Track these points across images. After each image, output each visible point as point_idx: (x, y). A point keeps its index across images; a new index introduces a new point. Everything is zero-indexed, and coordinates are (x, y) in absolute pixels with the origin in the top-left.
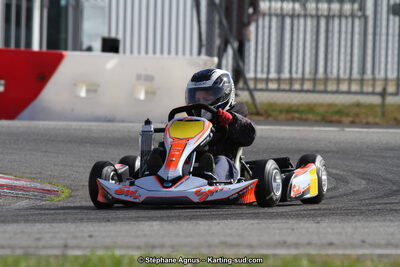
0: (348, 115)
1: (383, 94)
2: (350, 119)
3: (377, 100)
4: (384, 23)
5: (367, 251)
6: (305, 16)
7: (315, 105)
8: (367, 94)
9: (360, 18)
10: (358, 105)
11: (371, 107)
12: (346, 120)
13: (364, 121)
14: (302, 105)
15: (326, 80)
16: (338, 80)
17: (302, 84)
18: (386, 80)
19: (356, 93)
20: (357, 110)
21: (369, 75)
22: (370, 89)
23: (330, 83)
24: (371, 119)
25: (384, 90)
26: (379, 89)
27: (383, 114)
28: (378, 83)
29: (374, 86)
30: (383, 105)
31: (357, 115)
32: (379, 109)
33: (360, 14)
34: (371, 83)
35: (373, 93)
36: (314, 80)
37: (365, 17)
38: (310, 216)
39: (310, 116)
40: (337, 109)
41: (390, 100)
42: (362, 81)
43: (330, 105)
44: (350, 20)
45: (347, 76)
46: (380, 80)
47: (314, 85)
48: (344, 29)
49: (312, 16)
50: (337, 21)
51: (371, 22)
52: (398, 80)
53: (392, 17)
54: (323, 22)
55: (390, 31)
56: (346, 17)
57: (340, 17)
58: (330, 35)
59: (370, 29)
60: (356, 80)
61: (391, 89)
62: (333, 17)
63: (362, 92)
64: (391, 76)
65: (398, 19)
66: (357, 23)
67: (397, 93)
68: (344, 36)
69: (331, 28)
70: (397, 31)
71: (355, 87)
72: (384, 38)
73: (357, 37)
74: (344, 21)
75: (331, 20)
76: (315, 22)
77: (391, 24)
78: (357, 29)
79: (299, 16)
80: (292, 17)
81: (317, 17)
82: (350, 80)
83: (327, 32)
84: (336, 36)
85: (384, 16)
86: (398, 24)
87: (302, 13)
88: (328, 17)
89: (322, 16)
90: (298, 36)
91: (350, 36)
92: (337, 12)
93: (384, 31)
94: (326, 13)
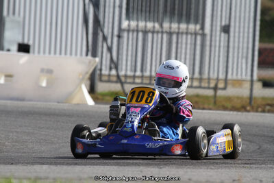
1: (215, 88)
3: (210, 93)
4: (218, 38)
6: (162, 32)
8: (204, 88)
9: (201, 35)
10: (197, 96)
11: (206, 98)
13: (201, 107)
18: (218, 79)
20: (196, 99)
21: (205, 76)
22: (206, 85)
24: (206, 106)
25: (216, 86)
26: (212, 85)
27: (215, 103)
28: (211, 81)
29: (209, 83)
30: (215, 96)
31: (197, 102)
32: (212, 100)
33: (201, 32)
34: (207, 81)
35: (209, 88)
37: (203, 35)
41: (220, 93)
42: (201, 80)
44: (194, 37)
46: (213, 80)
48: (189, 41)
49: (166, 32)
50: (184, 36)
51: (208, 38)
52: (226, 80)
53: (223, 34)
54: (174, 37)
55: (222, 44)
56: (191, 34)
57: (187, 33)
58: (179, 45)
59: (208, 43)
60: (196, 79)
61: (221, 85)
62: (182, 33)
63: (200, 87)
64: (222, 76)
65: (227, 35)
66: (199, 38)
67: (225, 88)
68: (189, 46)
69: (180, 41)
70: (226, 44)
71: (196, 84)
72: (217, 49)
73: (198, 48)
74: (189, 36)
75: (180, 36)
76: (169, 37)
77: (222, 39)
78: (198, 42)
79: (158, 32)
80: (153, 32)
81: (170, 34)
82: (192, 79)
83: (177, 43)
84: (184, 46)
85: (218, 33)
86: (227, 39)
87: (160, 30)
88: (178, 34)
89: (174, 32)
90: (157, 46)
91: (193, 47)
92: (185, 31)
93: (217, 44)
94: (177, 31)
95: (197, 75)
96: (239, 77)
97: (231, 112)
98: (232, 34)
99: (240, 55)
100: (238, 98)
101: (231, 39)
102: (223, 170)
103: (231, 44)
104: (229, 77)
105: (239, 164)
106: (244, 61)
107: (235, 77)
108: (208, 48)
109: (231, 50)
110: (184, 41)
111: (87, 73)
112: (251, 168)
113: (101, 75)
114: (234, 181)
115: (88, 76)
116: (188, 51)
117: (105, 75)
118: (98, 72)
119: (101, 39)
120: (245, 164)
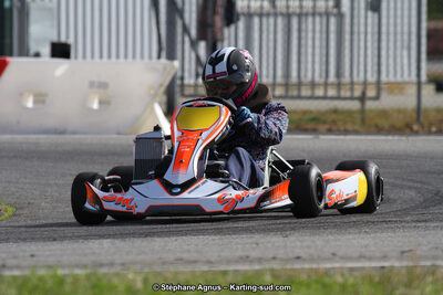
0: (324, 122)
1: (363, 98)
2: (327, 126)
3: (355, 105)
4: (362, 21)
5: (337, 265)
6: (276, 15)
8: (345, 99)
9: (335, 15)
10: (335, 111)
11: (349, 113)
12: (323, 128)
13: (342, 128)
15: (299, 85)
16: (313, 85)
17: (273, 89)
18: (365, 84)
19: (332, 98)
20: (334, 116)
21: (346, 79)
22: (348, 94)
23: (303, 88)
24: (349, 127)
25: (364, 93)
26: (357, 93)
27: (363, 121)
28: (356, 87)
29: (352, 90)
30: (363, 111)
31: (334, 122)
32: (358, 116)
33: (335, 11)
34: (348, 87)
35: (352, 98)
36: (287, 85)
37: (340, 16)
38: (278, 230)
40: (312, 116)
41: (370, 105)
42: (339, 86)
43: (305, 112)
44: (324, 19)
45: (322, 81)
46: (358, 84)
47: (287, 90)
48: (318, 27)
49: (282, 14)
50: (310, 19)
51: (347, 20)
52: (378, 83)
53: (370, 14)
54: (295, 21)
55: (369, 29)
56: (320, 15)
57: (314, 14)
58: (303, 34)
59: (347, 28)
60: (332, 84)
61: (371, 93)
62: (307, 15)
63: (338, 98)
64: (371, 78)
65: (376, 15)
66: (333, 20)
67: (377, 98)
68: (317, 35)
69: (303, 27)
70: (376, 29)
71: (332, 92)
72: (362, 37)
73: (333, 36)
74: (318, 19)
75: (303, 19)
76: (286, 21)
77: (369, 21)
78: (333, 27)
79: (268, 15)
80: (261, 15)
81: (288, 16)
82: (326, 85)
83: (300, 31)
84: (310, 35)
85: (362, 12)
86: (376, 21)
87: (272, 11)
88: (300, 15)
89: (294, 14)
90: (268, 37)
91: (324, 36)
92: (311, 10)
93: (362, 29)
94: (298, 11)
95: (332, 79)
96: (399, 79)
97: (390, 138)
98: (384, 13)
99: (399, 44)
100: (399, 111)
101: (384, 21)
103: (384, 29)
104: (384, 78)
105: (408, 222)
106: (405, 53)
107: (392, 79)
108: (347, 37)
109: (384, 37)
110: (310, 27)
111: (161, 85)
112: (427, 228)
113: (182, 86)
114: (403, 252)
115: (163, 89)
116: (317, 43)
117: (189, 86)
118: (178, 82)
119: (179, 30)
120: (418, 221)
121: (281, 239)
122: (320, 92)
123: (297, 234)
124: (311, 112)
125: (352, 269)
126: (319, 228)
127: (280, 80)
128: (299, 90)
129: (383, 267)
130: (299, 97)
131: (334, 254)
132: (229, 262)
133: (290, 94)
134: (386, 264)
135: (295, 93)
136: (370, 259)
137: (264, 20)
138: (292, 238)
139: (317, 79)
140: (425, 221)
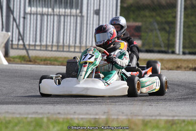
4: (92, 19)
5: (76, 117)
6: (54, 15)
7: (58, 58)
9: (80, 16)
14: (52, 57)
15: (63, 46)
16: (69, 46)
17: (52, 48)
19: (77, 52)
21: (84, 45)
23: (65, 47)
33: (80, 14)
36: (58, 46)
37: (82, 17)
38: (51, 103)
39: (56, 63)
42: (80, 47)
43: (65, 58)
44: (75, 18)
45: (73, 45)
47: (58, 48)
48: (72, 21)
49: (57, 15)
50: (69, 17)
51: (85, 18)
53: (95, 16)
54: (62, 18)
55: (95, 22)
56: (74, 16)
57: (71, 16)
58: (66, 24)
59: (85, 22)
60: (78, 47)
62: (67, 16)
63: (80, 52)
65: (98, 17)
66: (79, 18)
69: (66, 20)
70: (98, 22)
71: (77, 50)
73: (79, 25)
74: (72, 17)
75: (66, 17)
76: (58, 18)
77: (95, 19)
78: (79, 21)
79: (51, 15)
80: (48, 15)
81: (59, 16)
82: (75, 46)
83: (64, 22)
84: (69, 24)
85: (92, 15)
86: (98, 19)
87: (52, 13)
88: (64, 16)
89: (62, 15)
90: (50, 24)
91: (75, 25)
92: (69, 14)
93: (91, 22)
94: (63, 14)
95: (78, 44)
98: (101, 15)
101: (101, 19)
102: (97, 106)
103: (101, 22)
105: (107, 102)
108: (85, 25)
110: (69, 20)
111: (3, 43)
112: (116, 105)
113: (12, 44)
114: (105, 113)
115: (3, 45)
116: (72, 28)
117: (15, 45)
118: (10, 42)
119: (12, 19)
120: (112, 102)
121: (52, 106)
122: (72, 50)
123: (59, 105)
124: (68, 58)
125: (82, 119)
126: (69, 103)
127: (55, 43)
128: (63, 48)
129: (96, 118)
130: (63, 51)
131: (75, 113)
132: (28, 114)
133: (59, 50)
134: (97, 117)
135: (62, 49)
136: (90, 115)
137: (49, 17)
138: (57, 106)
139: (71, 44)
140: (116, 102)
